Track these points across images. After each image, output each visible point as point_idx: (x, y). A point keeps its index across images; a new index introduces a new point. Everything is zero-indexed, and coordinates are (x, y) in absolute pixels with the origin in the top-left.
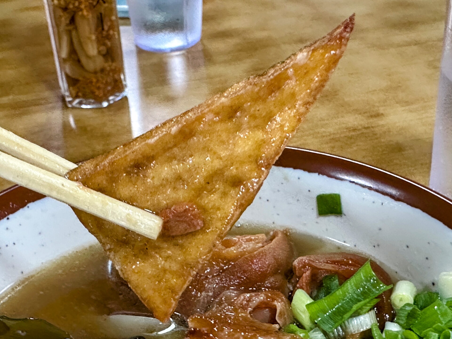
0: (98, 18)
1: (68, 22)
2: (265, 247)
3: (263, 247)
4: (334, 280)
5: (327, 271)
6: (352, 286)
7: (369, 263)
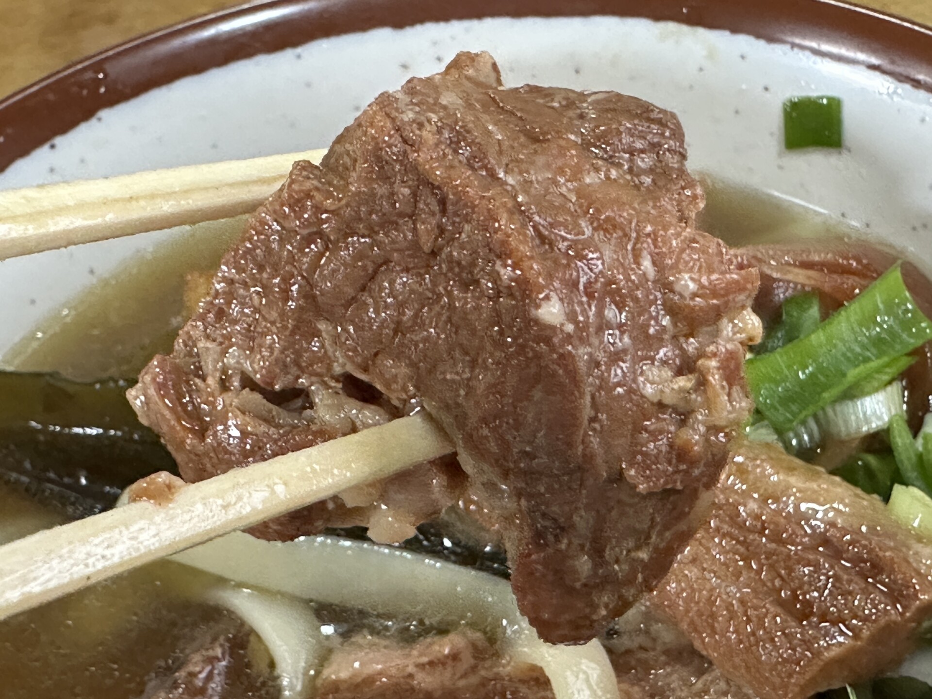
6: (850, 324)
7: (899, 269)
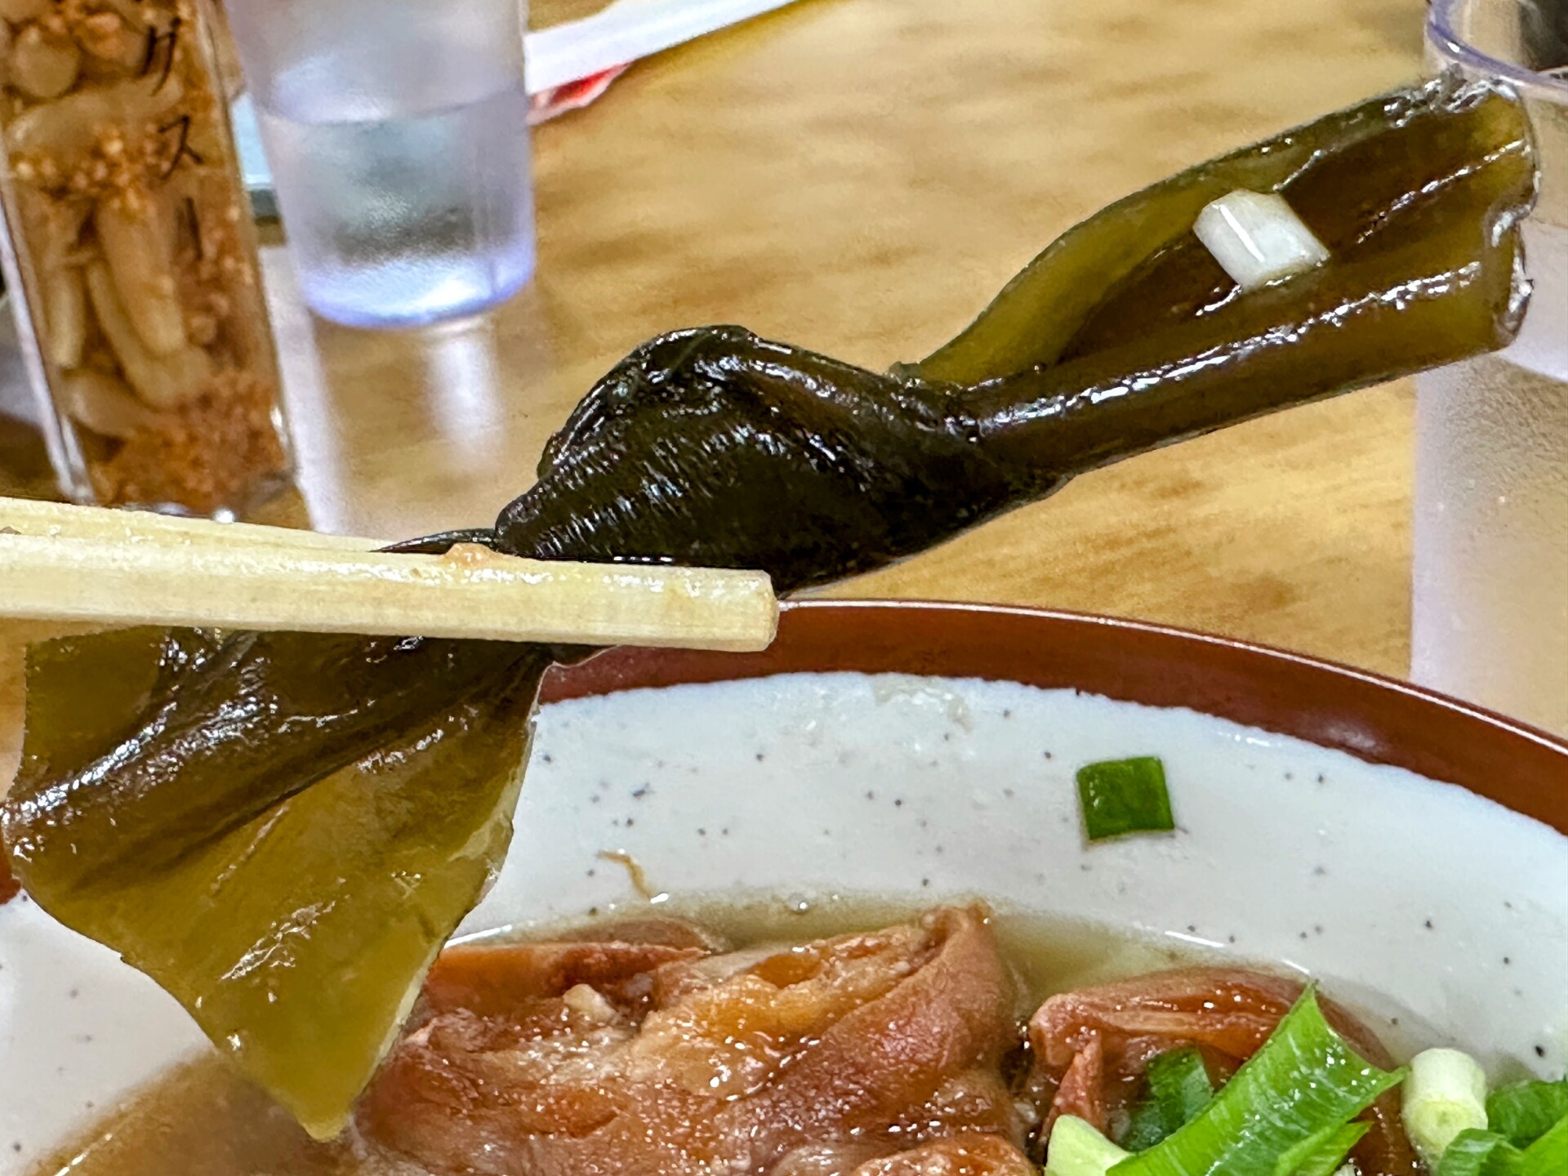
0: (180, 218)
1: (71, 236)
2: (922, 971)
3: (911, 973)
4: (1190, 1070)
5: (1159, 1038)
6: (1260, 1086)
